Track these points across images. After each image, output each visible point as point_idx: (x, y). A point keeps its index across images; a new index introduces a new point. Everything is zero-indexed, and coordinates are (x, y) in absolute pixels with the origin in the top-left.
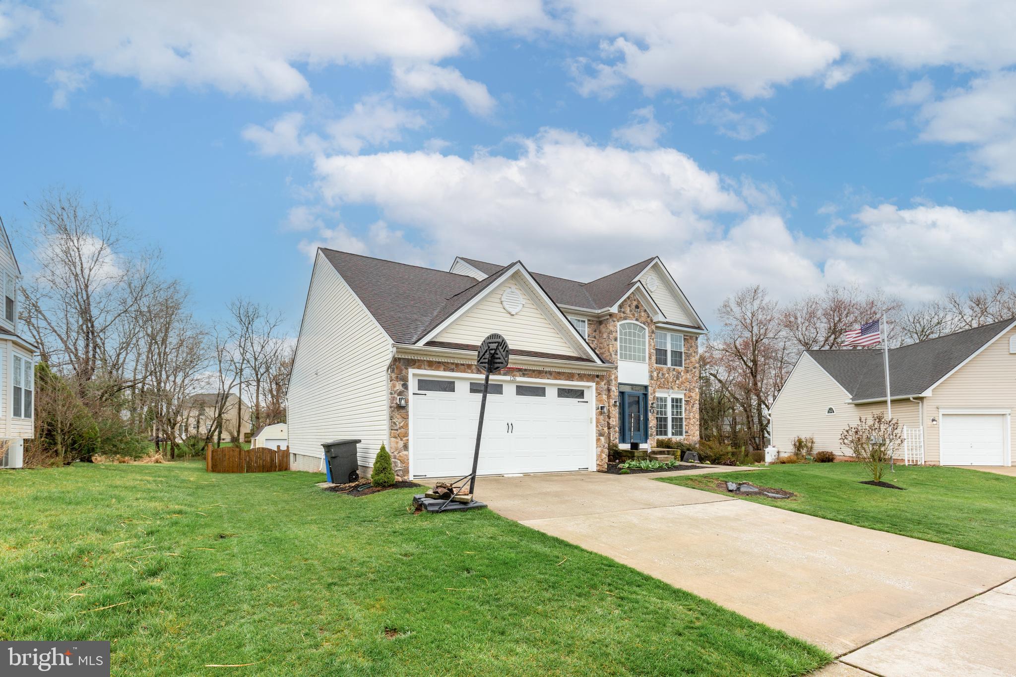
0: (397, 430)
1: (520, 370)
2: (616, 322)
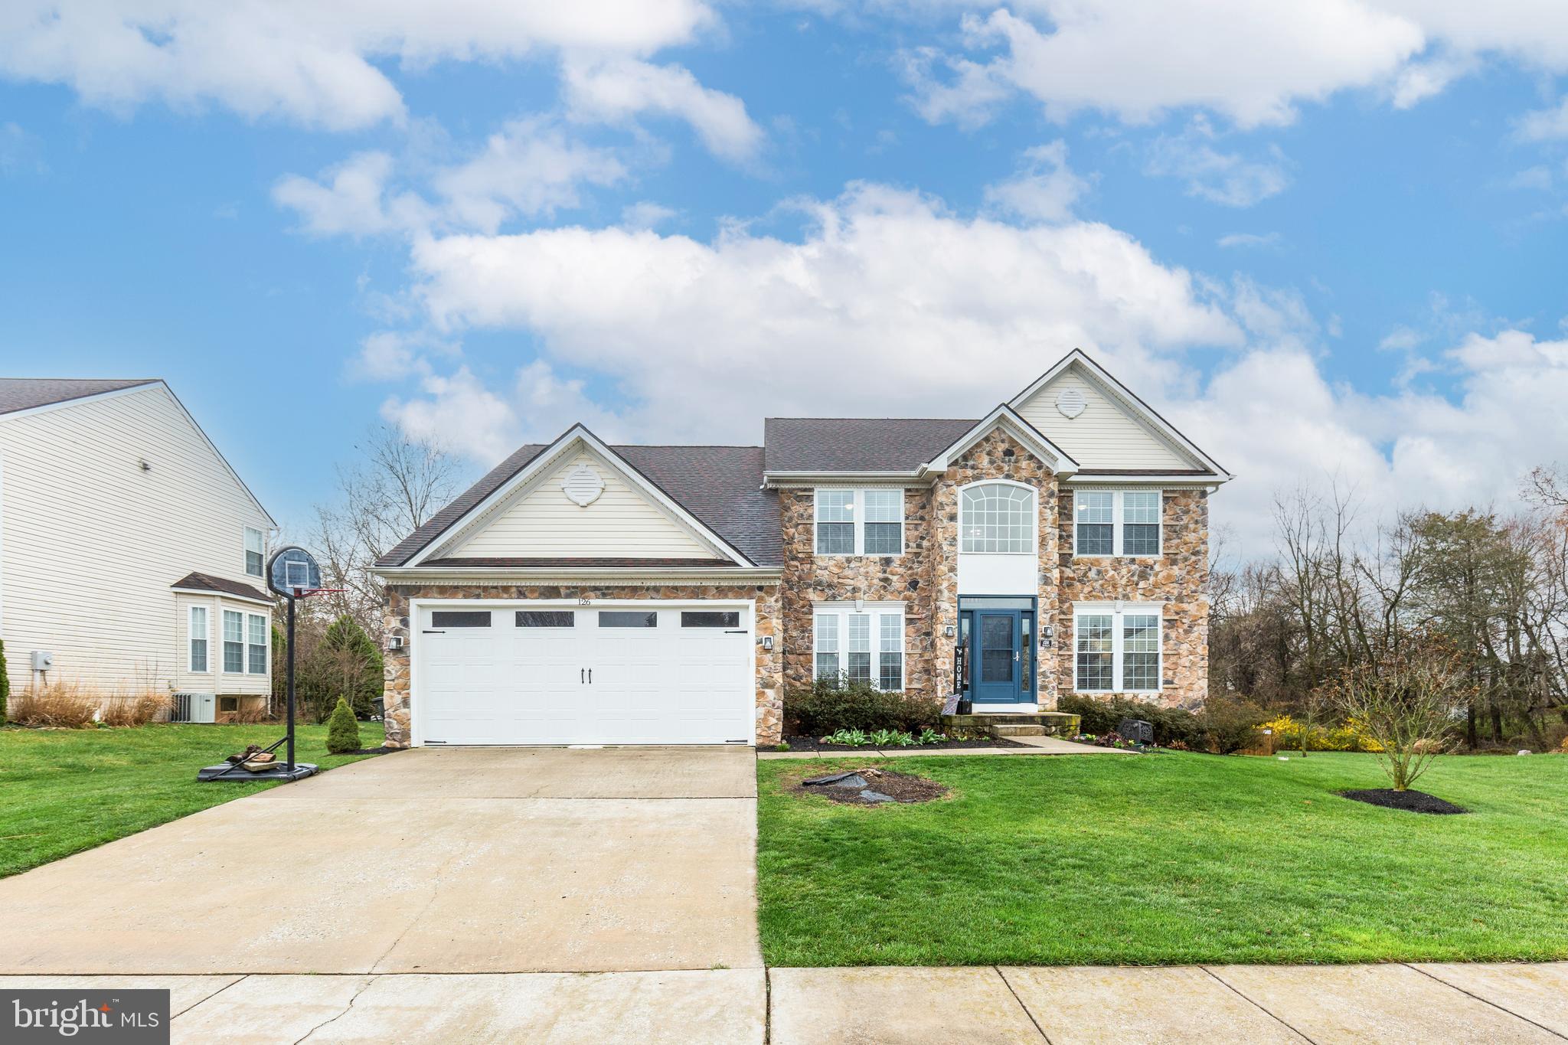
0: (393, 680)
1: (596, 589)
2: (955, 487)
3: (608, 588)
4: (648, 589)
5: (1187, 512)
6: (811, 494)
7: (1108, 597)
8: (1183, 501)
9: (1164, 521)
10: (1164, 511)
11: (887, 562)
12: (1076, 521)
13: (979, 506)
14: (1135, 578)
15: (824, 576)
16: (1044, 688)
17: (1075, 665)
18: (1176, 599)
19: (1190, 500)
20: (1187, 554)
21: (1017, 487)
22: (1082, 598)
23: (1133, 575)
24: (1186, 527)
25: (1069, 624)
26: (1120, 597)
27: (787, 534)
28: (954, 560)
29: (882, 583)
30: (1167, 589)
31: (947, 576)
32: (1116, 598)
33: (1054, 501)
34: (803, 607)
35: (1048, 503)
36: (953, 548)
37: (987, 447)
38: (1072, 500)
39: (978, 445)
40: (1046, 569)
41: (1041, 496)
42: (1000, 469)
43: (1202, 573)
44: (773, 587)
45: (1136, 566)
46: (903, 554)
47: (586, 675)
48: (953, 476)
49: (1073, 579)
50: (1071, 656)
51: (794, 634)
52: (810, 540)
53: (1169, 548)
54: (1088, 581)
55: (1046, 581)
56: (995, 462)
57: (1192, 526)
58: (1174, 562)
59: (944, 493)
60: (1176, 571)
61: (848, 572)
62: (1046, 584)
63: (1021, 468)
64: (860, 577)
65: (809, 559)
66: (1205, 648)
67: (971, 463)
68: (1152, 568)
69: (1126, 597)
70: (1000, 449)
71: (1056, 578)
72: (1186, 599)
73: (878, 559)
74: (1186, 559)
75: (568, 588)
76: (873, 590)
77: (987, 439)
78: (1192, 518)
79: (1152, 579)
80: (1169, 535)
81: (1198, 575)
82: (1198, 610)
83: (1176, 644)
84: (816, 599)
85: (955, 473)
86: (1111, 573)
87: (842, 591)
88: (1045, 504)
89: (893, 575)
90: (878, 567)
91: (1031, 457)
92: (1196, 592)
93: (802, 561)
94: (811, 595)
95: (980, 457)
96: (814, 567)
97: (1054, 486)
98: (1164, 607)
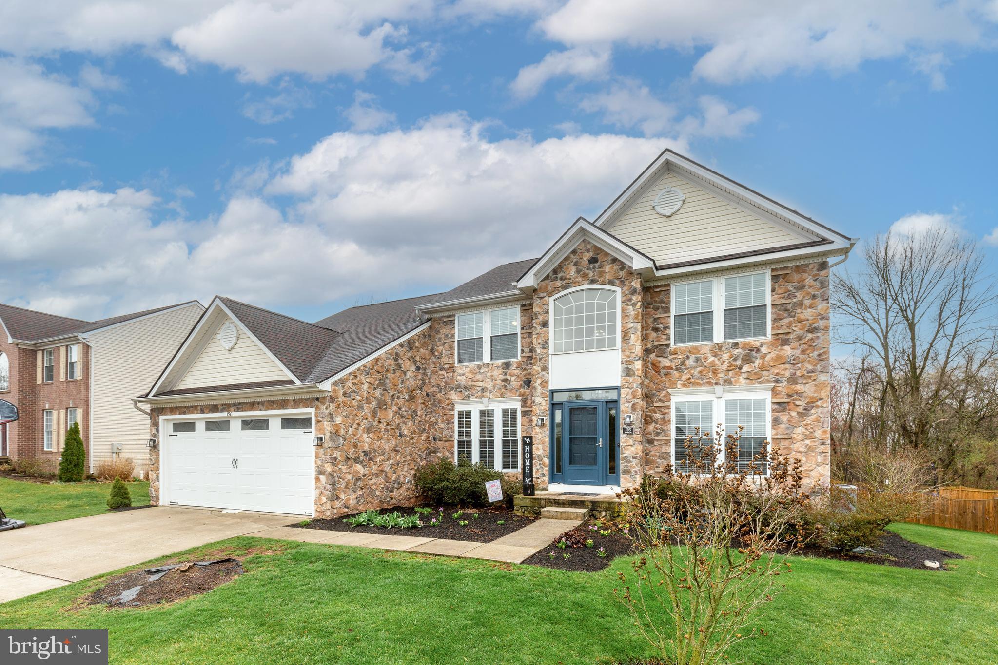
1: (234, 405)
2: (546, 298)
3: (240, 404)
4: (259, 403)
5: (802, 288)
6: (453, 318)
7: (707, 383)
8: (796, 277)
9: (773, 301)
10: (773, 290)
11: (507, 365)
12: (673, 312)
13: (569, 311)
14: (739, 362)
15: (462, 380)
16: (627, 472)
17: (672, 450)
18: (788, 380)
19: (807, 274)
20: (801, 332)
21: (602, 290)
22: (679, 386)
23: (735, 360)
24: (801, 304)
25: (667, 411)
26: (721, 382)
27: (438, 351)
28: (546, 360)
29: (503, 383)
30: (776, 372)
31: (540, 375)
32: (716, 384)
33: (637, 298)
34: (448, 405)
35: (630, 300)
36: (545, 351)
37: (574, 258)
38: (669, 294)
39: (566, 259)
40: (628, 361)
41: (624, 295)
42: (585, 276)
43: (821, 351)
44: (324, 398)
45: (740, 350)
46: (519, 358)
47: (235, 462)
48: (545, 290)
49: (670, 368)
50: (669, 441)
51: (442, 426)
52: (453, 354)
53: (778, 328)
54: (686, 369)
55: (628, 372)
56: (581, 271)
57: (807, 302)
58: (785, 342)
59: (537, 305)
60: (787, 350)
61: (479, 377)
62: (628, 375)
63: (604, 272)
64: (488, 380)
65: (452, 368)
66: (825, 432)
67: (559, 276)
68: (758, 350)
69: (728, 382)
70: (585, 259)
71: (638, 370)
72: (800, 380)
73: (500, 364)
74: (800, 338)
75: (222, 405)
76: (496, 389)
77: (574, 252)
78: (808, 293)
79: (758, 362)
80: (779, 315)
81: (816, 353)
82: (815, 391)
83: (788, 428)
84: (456, 399)
85: (546, 287)
86: (711, 359)
87: (474, 392)
88: (627, 301)
89: (511, 376)
90: (501, 371)
91: (615, 260)
92: (813, 372)
93: (447, 370)
94: (454, 396)
95: (568, 268)
96: (456, 374)
97: (636, 284)
98: (773, 389)
